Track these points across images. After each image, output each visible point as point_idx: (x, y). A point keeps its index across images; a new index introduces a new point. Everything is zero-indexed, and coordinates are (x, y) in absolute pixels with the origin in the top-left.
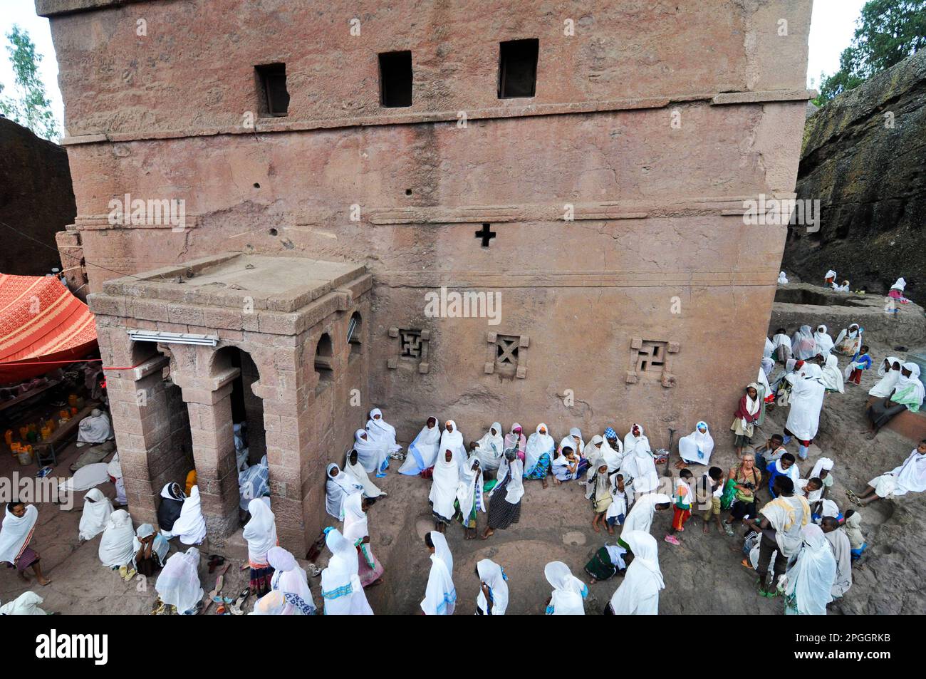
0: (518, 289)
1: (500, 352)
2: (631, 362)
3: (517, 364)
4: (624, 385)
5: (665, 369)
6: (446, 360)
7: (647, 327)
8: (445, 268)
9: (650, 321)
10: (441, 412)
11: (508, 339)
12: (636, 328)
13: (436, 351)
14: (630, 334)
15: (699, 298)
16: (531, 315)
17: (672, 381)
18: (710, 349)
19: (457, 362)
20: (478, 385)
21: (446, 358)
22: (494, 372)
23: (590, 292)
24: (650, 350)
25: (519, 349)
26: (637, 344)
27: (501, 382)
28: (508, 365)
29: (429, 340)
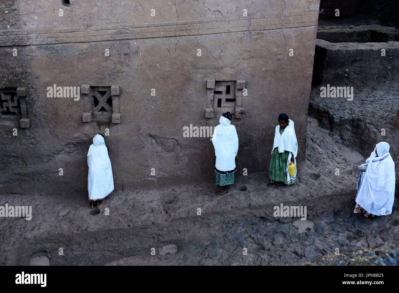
0: (104, 43)
1: (96, 102)
2: (208, 100)
3: (112, 112)
4: (205, 120)
5: (236, 104)
6: (46, 114)
7: (218, 69)
8: (30, 26)
9: (221, 64)
10: (48, 161)
11: (101, 90)
12: (209, 71)
13: (35, 106)
14: (205, 76)
15: (257, 41)
16: (119, 66)
17: (242, 113)
18: (270, 83)
19: (57, 114)
20: (79, 134)
21: (45, 112)
22: (92, 121)
23: (167, 42)
24: (223, 89)
25: (113, 98)
26: (211, 84)
27: (100, 129)
28: (105, 113)
29: (26, 97)
